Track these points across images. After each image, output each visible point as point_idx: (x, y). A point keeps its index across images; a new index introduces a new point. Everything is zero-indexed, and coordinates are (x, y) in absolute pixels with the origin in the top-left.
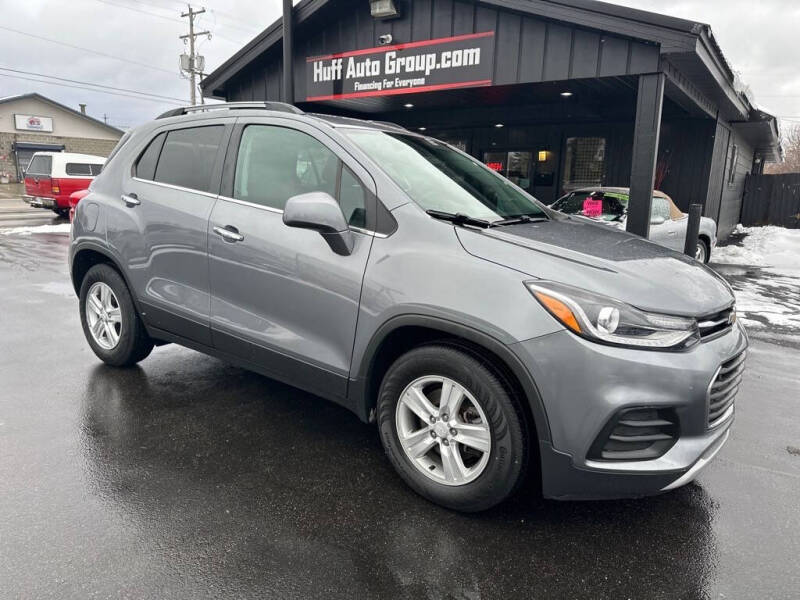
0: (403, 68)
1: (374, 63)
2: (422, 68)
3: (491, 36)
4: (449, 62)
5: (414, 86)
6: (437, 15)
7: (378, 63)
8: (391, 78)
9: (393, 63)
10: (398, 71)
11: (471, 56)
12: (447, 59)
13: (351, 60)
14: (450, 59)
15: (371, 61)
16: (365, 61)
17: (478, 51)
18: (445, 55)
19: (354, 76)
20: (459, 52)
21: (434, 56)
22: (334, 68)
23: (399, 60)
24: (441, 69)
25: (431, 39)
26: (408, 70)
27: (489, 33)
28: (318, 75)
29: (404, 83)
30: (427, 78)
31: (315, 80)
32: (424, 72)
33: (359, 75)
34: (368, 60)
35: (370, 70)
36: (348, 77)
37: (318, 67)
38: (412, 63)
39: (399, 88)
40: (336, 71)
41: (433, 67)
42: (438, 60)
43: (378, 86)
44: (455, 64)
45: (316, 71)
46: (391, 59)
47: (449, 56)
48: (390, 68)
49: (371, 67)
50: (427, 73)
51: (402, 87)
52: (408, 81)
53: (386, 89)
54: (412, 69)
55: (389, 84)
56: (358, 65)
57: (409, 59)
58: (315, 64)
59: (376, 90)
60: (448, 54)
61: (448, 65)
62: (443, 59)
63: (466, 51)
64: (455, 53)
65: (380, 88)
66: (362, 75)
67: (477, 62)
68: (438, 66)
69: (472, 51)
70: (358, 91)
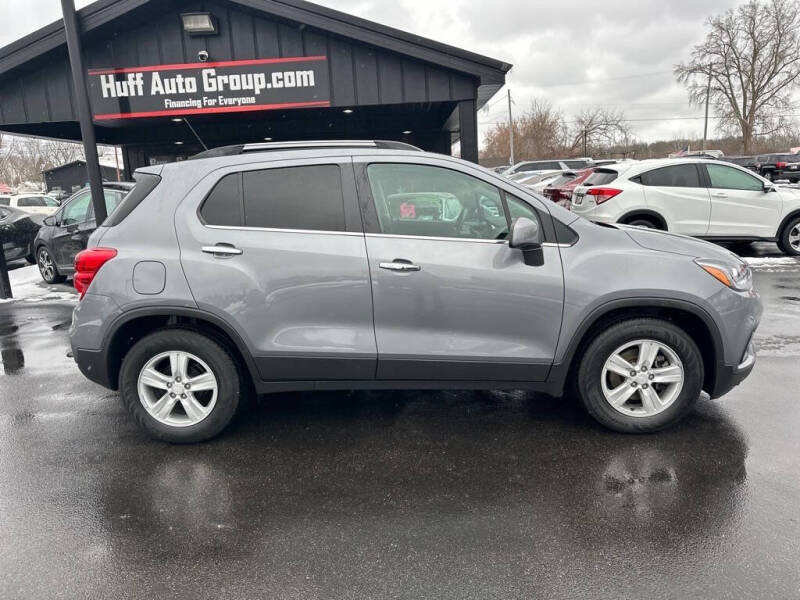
0: (226, 86)
1: (187, 80)
2: (250, 87)
3: (322, 60)
4: (281, 83)
5: (242, 105)
6: (260, 36)
7: (193, 80)
8: (212, 95)
9: (213, 81)
10: (221, 89)
11: (305, 78)
12: (278, 80)
13: (156, 76)
14: (283, 80)
15: (184, 77)
16: (176, 77)
17: (311, 73)
18: (274, 75)
19: (162, 92)
20: (292, 74)
21: (262, 76)
22: (131, 83)
23: (220, 78)
24: (272, 88)
25: (257, 59)
26: (232, 88)
27: (320, 58)
28: (109, 90)
29: (231, 101)
30: (257, 96)
31: (105, 95)
32: (253, 90)
33: (168, 92)
34: (179, 76)
35: (184, 87)
36: (153, 93)
37: (108, 81)
38: (236, 82)
39: (224, 106)
40: (136, 87)
41: (263, 86)
42: (269, 80)
43: (198, 103)
44: (288, 85)
45: (105, 86)
46: (209, 76)
47: (280, 77)
48: (210, 85)
49: (184, 83)
50: (257, 92)
51: (228, 105)
52: (235, 99)
53: (207, 106)
54: (238, 88)
55: (212, 102)
56: (166, 81)
57: (232, 77)
58: (103, 78)
59: (196, 107)
60: (280, 75)
61: (280, 85)
62: (274, 80)
63: (299, 73)
64: (286, 74)
65: (200, 106)
66: (174, 91)
67: (312, 84)
68: (269, 86)
69: (305, 73)
70: (169, 109)
